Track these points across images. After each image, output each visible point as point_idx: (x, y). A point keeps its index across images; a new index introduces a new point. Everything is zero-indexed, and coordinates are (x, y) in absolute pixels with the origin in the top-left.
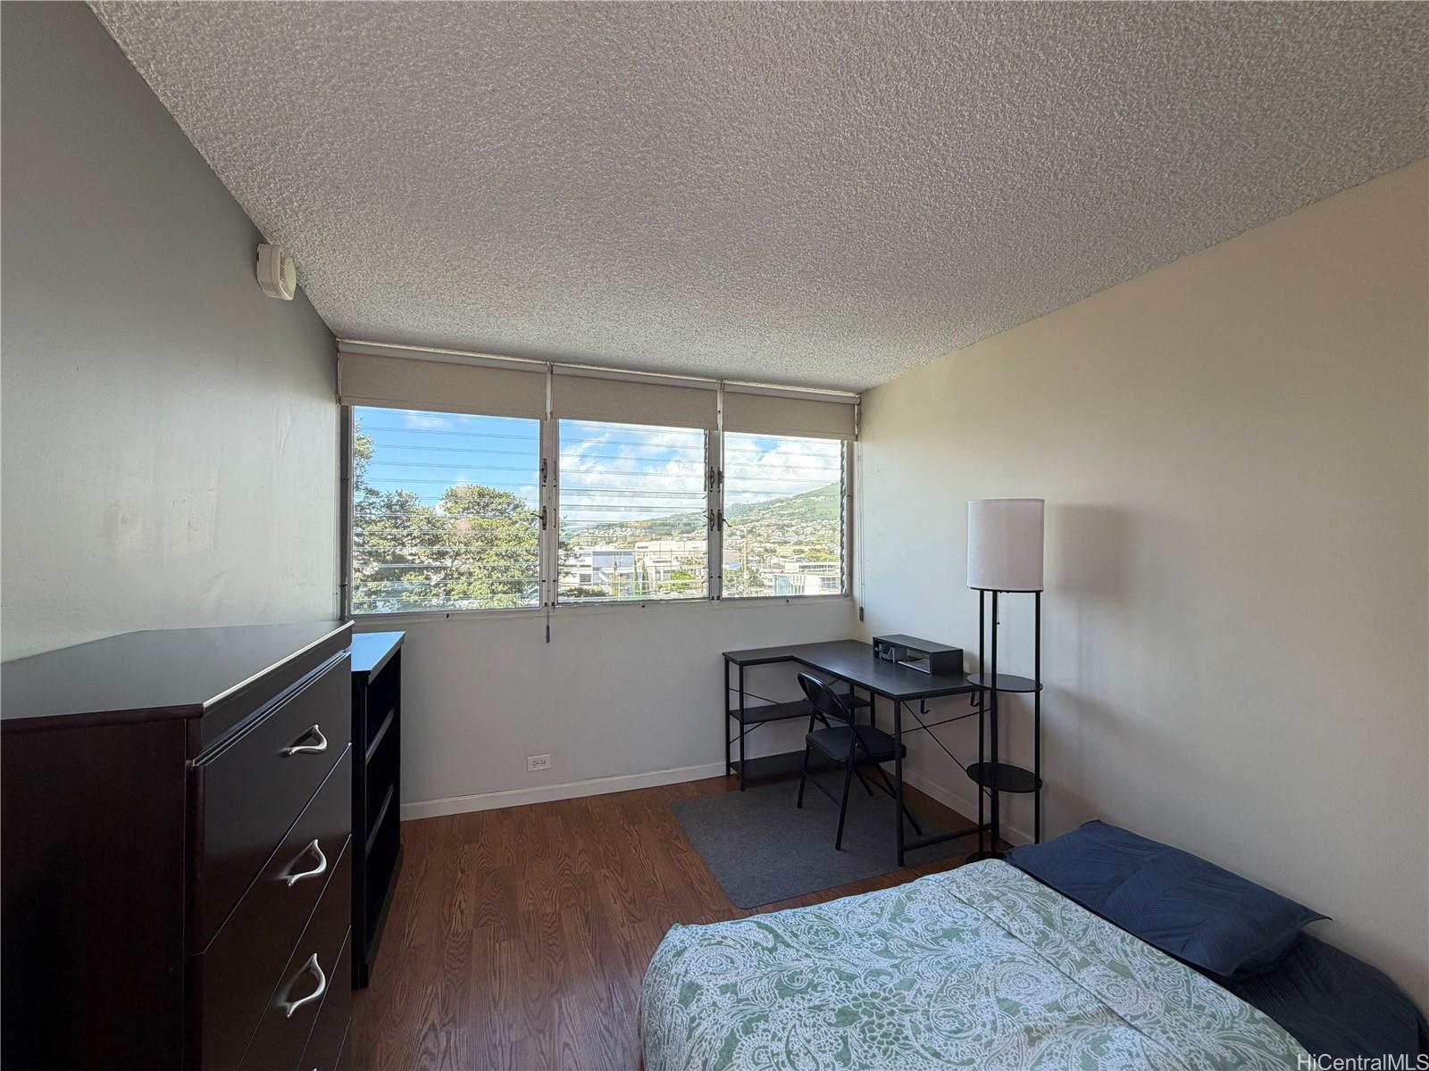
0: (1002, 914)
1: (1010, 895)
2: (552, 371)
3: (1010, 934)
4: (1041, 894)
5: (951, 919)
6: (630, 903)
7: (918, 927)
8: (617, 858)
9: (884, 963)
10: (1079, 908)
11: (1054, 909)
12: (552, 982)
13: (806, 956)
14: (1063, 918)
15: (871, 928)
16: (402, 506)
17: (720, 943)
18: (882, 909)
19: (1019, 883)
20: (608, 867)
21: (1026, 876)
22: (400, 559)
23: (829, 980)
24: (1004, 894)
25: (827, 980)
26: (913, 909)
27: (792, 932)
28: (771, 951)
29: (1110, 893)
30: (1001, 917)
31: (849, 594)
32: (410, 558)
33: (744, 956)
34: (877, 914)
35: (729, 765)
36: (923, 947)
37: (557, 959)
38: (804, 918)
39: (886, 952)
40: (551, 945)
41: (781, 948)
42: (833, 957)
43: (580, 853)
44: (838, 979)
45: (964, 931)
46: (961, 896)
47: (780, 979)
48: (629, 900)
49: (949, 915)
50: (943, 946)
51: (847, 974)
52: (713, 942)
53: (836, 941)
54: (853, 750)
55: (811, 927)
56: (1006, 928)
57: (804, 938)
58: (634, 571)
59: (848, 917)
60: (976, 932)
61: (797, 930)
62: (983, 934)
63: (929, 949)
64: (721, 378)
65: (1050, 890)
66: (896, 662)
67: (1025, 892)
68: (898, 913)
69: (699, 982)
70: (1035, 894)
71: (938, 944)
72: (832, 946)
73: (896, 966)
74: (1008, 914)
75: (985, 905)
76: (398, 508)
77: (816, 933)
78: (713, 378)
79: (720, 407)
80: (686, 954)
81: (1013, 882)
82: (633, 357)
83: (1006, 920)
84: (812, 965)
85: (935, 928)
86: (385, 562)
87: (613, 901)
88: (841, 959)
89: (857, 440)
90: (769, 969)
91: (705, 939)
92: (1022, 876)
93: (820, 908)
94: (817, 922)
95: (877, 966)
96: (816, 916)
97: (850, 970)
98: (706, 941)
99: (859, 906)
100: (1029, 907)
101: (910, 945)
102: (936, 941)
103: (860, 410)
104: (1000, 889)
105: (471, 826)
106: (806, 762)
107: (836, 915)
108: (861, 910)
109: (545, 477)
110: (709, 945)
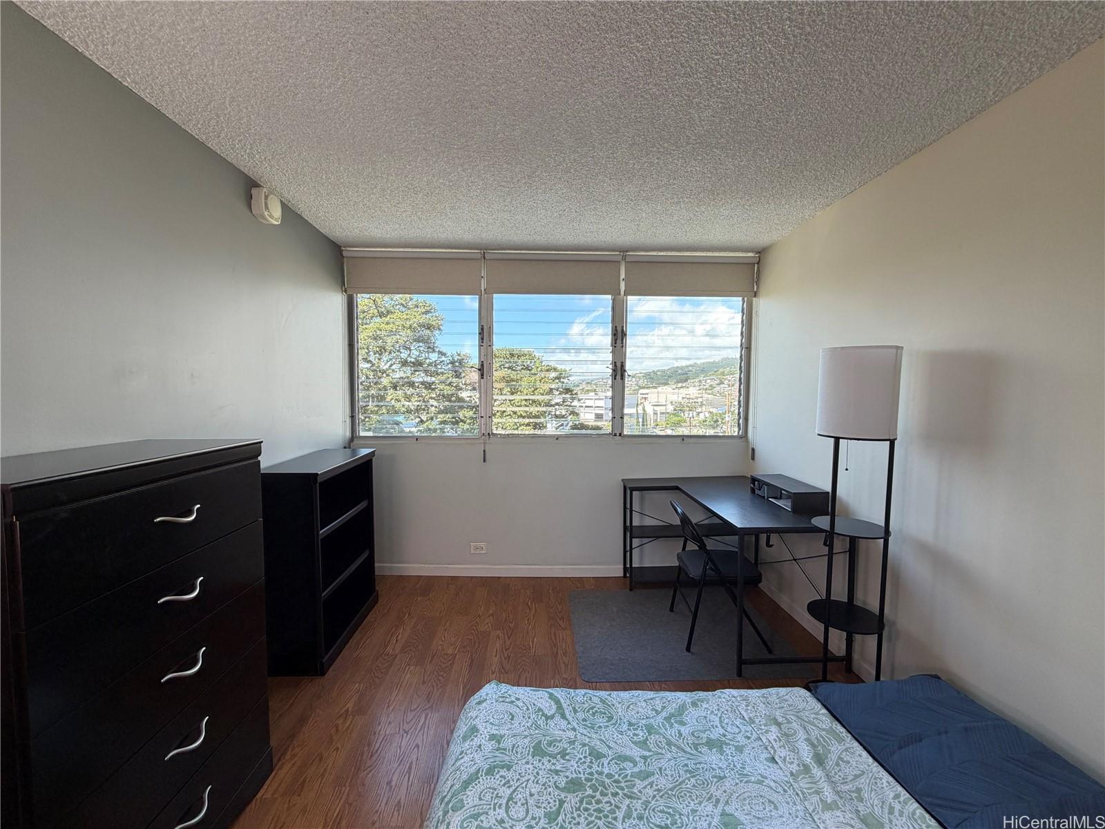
0: (775, 740)
1: (794, 724)
2: (484, 258)
3: (773, 760)
4: (831, 731)
5: (722, 731)
6: (505, 659)
7: (685, 730)
8: (512, 625)
9: (636, 752)
10: (865, 754)
11: (835, 749)
12: (429, 701)
13: (572, 729)
14: (840, 758)
15: (644, 722)
16: (460, 363)
17: (512, 702)
18: (664, 708)
19: (813, 716)
20: (503, 629)
21: (824, 711)
22: (461, 400)
23: (579, 752)
24: (789, 722)
25: (578, 752)
26: (692, 715)
27: (574, 708)
28: (547, 718)
29: (900, 748)
30: (772, 741)
31: (744, 437)
32: (468, 399)
33: (524, 717)
34: (656, 711)
35: (625, 569)
36: (679, 748)
37: (439, 686)
38: (590, 699)
39: (643, 744)
40: (440, 676)
41: (558, 717)
42: (594, 736)
43: (489, 616)
44: (587, 755)
45: (729, 744)
46: (745, 714)
47: (540, 742)
48: (506, 656)
49: (723, 727)
50: (700, 752)
51: (598, 752)
52: (507, 700)
53: (606, 724)
54: (705, 570)
55: (592, 708)
56: (772, 752)
57: (581, 715)
58: (635, 412)
59: (629, 707)
60: (740, 749)
61: (579, 708)
62: (746, 751)
63: (685, 752)
64: (624, 250)
65: (843, 730)
66: (768, 498)
67: (815, 726)
68: (677, 716)
69: (480, 727)
70: (824, 730)
71: (696, 749)
72: (600, 727)
73: (645, 758)
74: (780, 740)
75: (763, 727)
76: (457, 364)
77: (594, 714)
78: (617, 251)
79: (623, 276)
80: (484, 704)
81: (807, 713)
82: (540, 239)
83: (776, 746)
84: (572, 737)
85: (702, 735)
86: (450, 401)
87: (495, 654)
88: (600, 739)
89: (755, 296)
90: (537, 732)
91: (503, 697)
92: (820, 710)
93: (610, 695)
94: (600, 705)
95: (628, 753)
96: (602, 700)
97: (604, 750)
98: (503, 699)
99: (645, 701)
100: (807, 740)
101: (669, 743)
102: (696, 746)
103: (758, 268)
104: (788, 717)
105: (429, 585)
106: (679, 576)
107: (620, 703)
108: (644, 704)
109: (482, 339)
110: (503, 702)
